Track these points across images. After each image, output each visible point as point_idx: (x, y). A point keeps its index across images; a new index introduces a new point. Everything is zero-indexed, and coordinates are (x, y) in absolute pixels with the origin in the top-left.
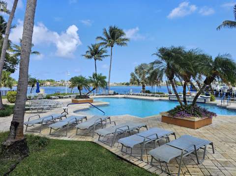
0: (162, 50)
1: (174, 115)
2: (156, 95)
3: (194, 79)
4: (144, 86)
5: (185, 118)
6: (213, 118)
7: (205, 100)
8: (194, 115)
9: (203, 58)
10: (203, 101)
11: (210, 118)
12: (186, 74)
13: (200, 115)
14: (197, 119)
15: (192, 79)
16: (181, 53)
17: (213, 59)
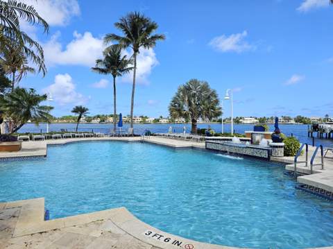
4: (194, 121)
7: (270, 153)
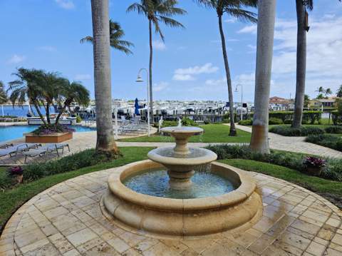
0: (22, 71)
1: (38, 134)
2: (7, 119)
3: (56, 100)
5: (50, 135)
6: (74, 133)
7: (71, 122)
8: (57, 131)
9: (62, 82)
10: (69, 123)
11: (71, 134)
12: (48, 96)
13: (62, 131)
14: (59, 134)
15: (54, 100)
16: (41, 75)
17: (71, 83)
